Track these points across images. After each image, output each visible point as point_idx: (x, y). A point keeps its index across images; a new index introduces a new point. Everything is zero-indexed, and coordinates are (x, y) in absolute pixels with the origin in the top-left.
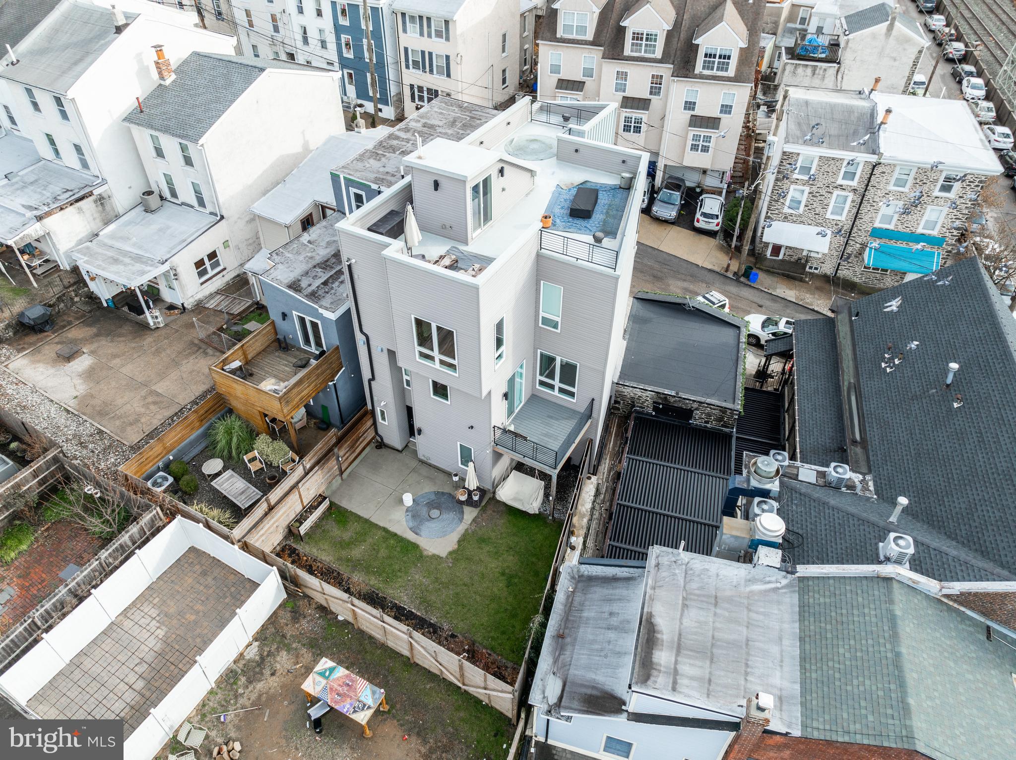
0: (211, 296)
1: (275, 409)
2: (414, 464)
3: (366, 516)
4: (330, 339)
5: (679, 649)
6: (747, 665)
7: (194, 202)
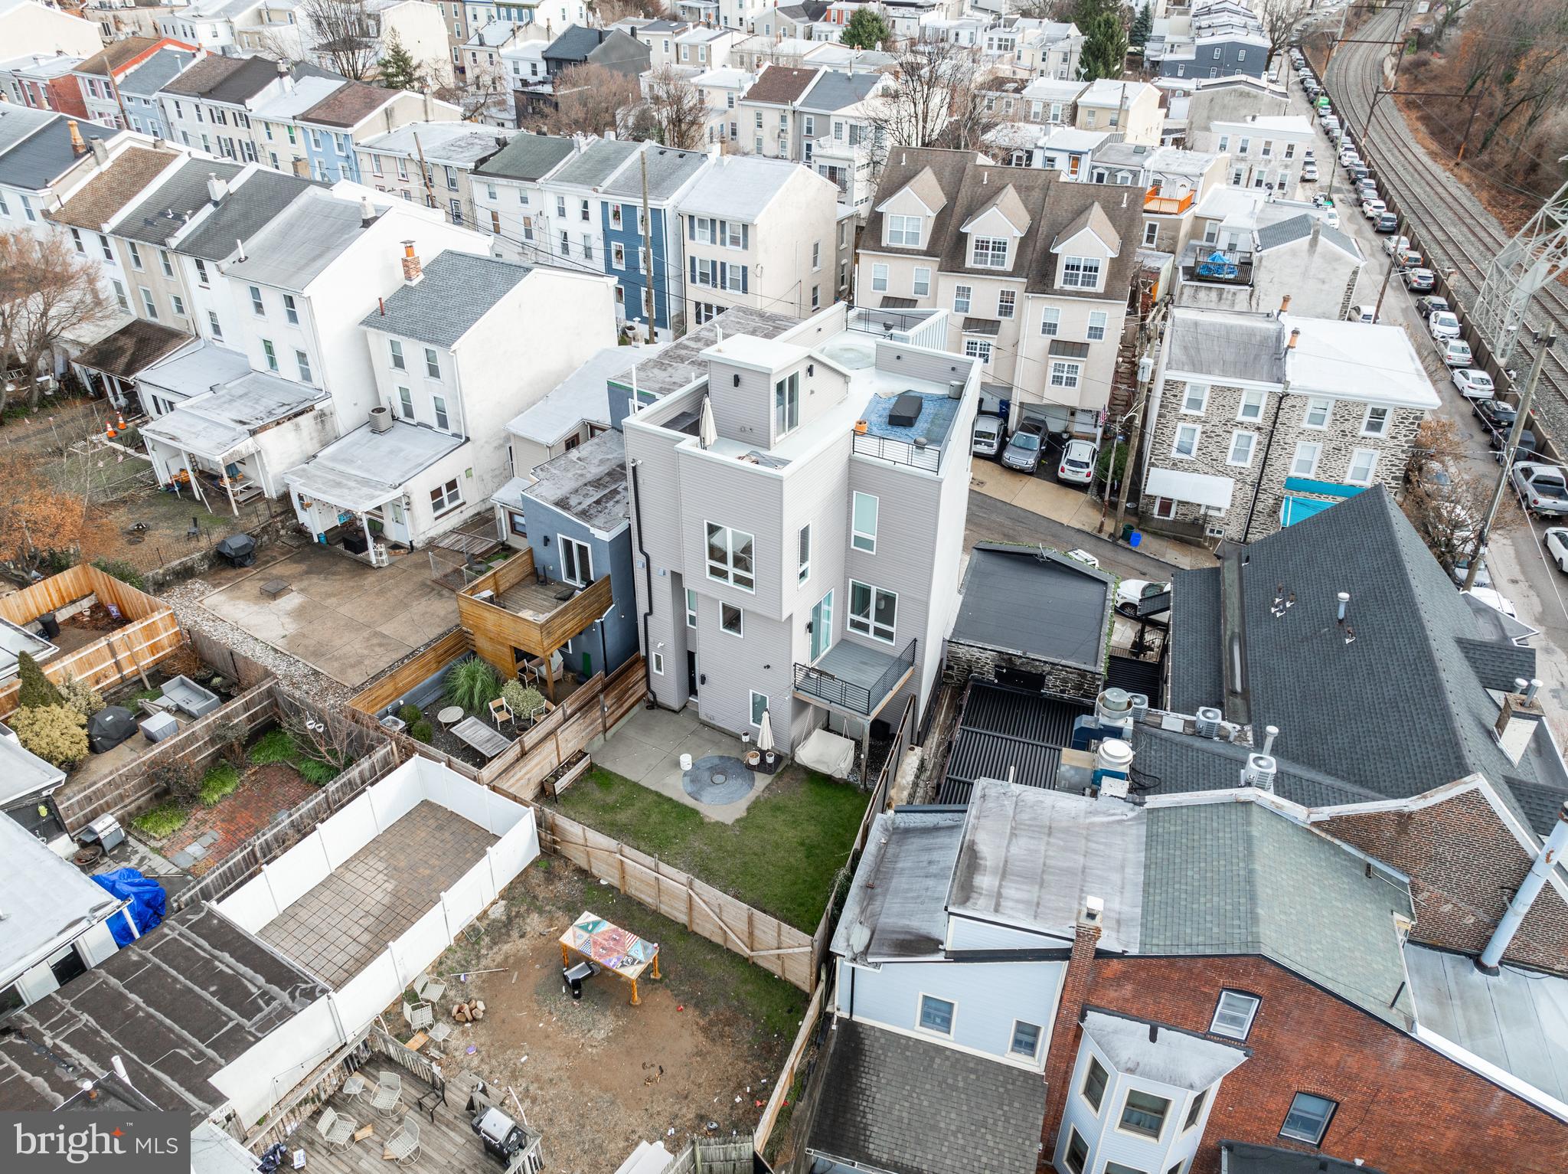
0: (446, 535)
1: (533, 642)
2: (695, 726)
3: (633, 779)
4: (601, 566)
5: (1004, 874)
6: (1082, 890)
7: (434, 422)
